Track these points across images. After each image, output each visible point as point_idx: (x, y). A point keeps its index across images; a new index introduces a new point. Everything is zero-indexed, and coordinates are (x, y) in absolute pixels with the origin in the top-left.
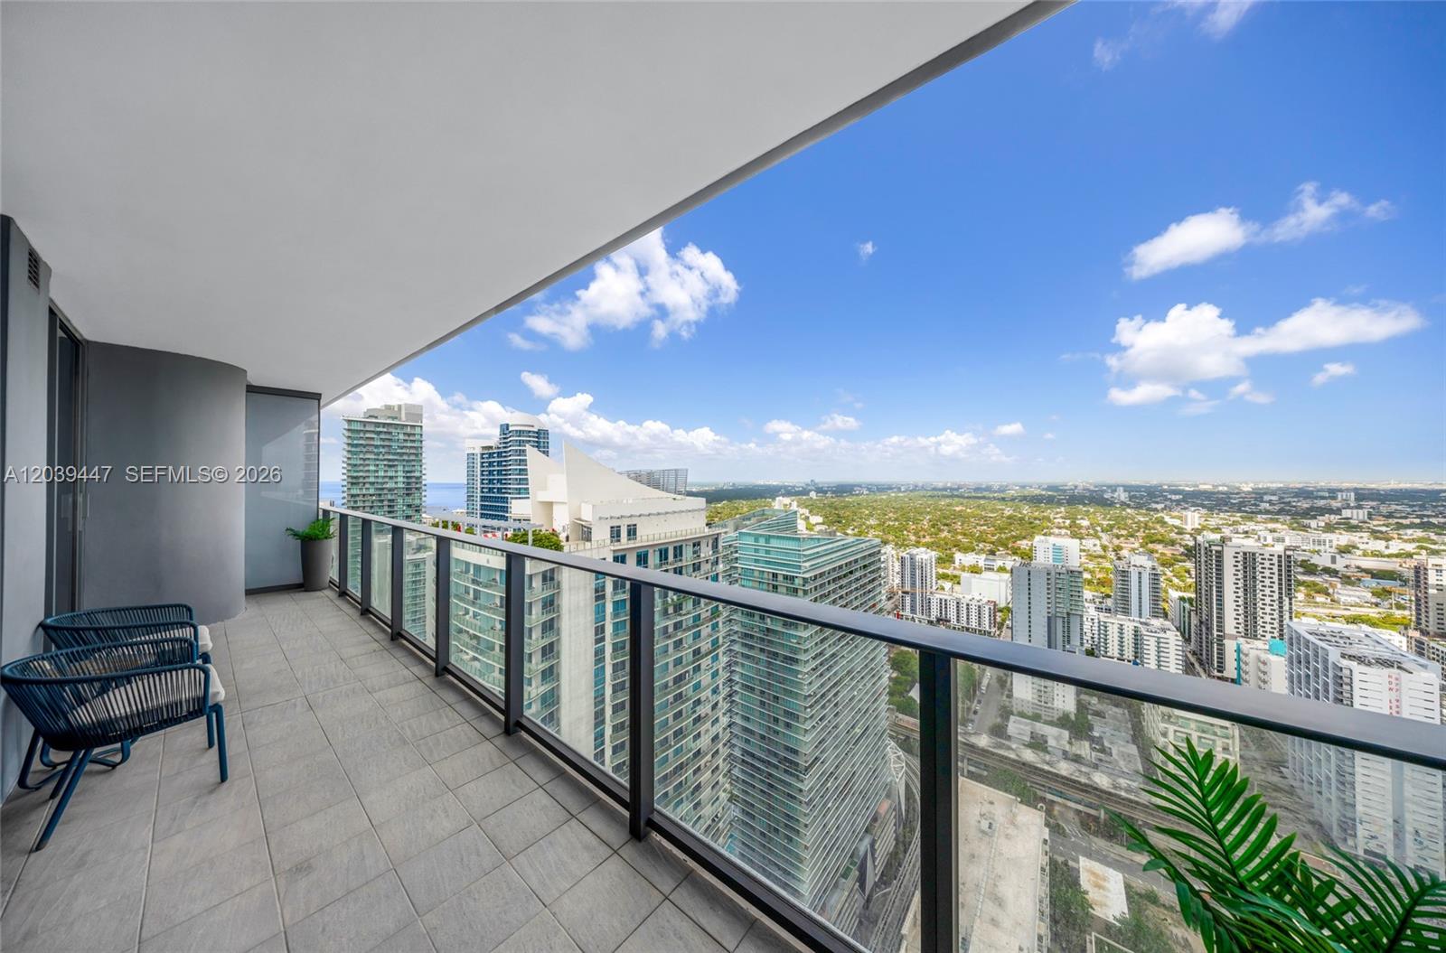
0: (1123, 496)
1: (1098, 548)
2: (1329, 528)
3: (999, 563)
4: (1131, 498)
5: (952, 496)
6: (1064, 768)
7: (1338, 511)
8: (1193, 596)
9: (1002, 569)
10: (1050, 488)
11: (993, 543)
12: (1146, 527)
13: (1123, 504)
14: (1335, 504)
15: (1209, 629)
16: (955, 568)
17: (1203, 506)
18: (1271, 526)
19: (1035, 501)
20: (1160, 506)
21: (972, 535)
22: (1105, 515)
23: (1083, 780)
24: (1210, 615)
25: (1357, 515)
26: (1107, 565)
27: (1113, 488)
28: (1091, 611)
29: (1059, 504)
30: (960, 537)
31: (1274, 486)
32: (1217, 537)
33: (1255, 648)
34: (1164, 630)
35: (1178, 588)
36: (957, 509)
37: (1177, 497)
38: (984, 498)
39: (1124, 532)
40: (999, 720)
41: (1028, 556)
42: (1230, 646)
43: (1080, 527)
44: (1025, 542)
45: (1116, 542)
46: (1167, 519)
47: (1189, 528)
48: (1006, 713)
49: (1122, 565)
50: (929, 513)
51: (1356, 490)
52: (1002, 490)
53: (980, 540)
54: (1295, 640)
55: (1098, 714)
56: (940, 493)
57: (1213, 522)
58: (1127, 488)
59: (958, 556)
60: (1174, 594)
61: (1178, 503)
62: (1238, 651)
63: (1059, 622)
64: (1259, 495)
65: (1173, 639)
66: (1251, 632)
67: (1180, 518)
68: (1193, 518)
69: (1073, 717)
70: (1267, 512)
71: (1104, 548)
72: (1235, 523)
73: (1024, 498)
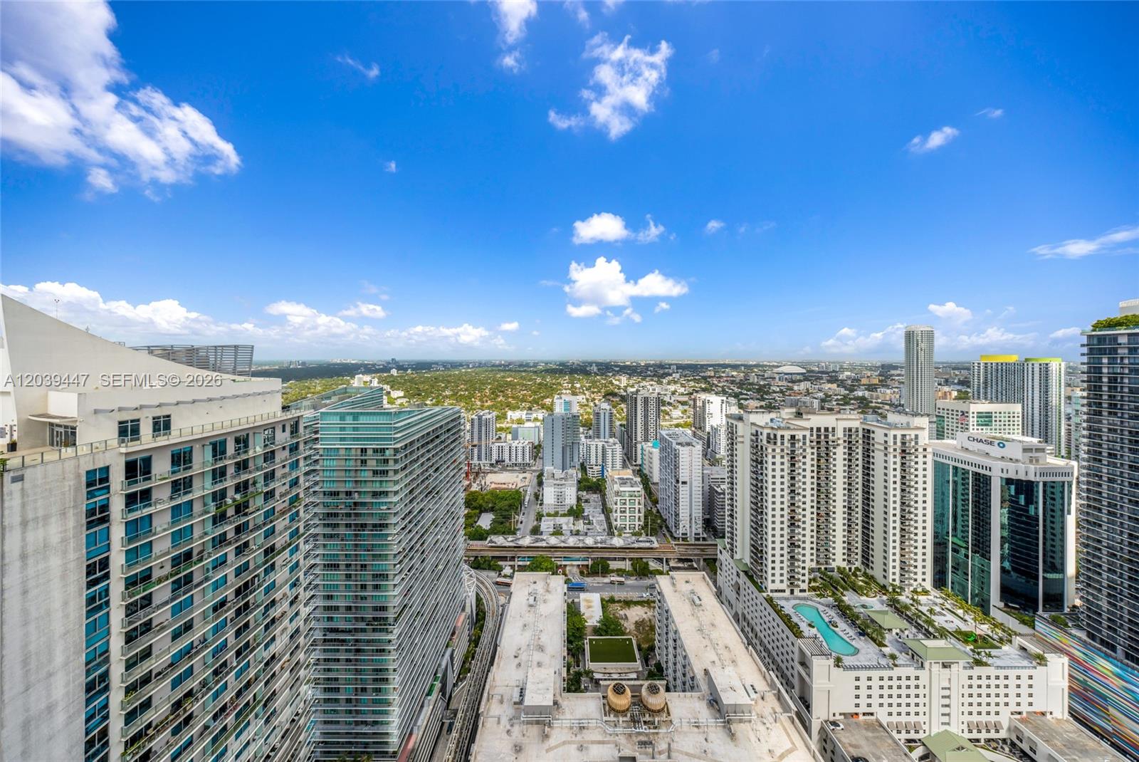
0: (595, 369)
1: (585, 400)
2: (669, 383)
3: (534, 415)
4: (599, 370)
5: (504, 371)
6: (572, 541)
7: (671, 375)
8: (625, 423)
9: (536, 419)
10: (560, 365)
11: (530, 402)
12: (606, 387)
13: (595, 373)
14: (671, 371)
15: (631, 440)
16: (508, 423)
17: (627, 373)
18: (651, 383)
19: (552, 372)
20: (611, 374)
21: (518, 397)
22: (588, 380)
23: (581, 545)
24: (632, 432)
25: (676, 376)
26: (589, 410)
27: (591, 364)
28: (583, 440)
29: (566, 374)
30: (510, 400)
31: (652, 362)
32: (633, 390)
33: (648, 446)
34: (615, 444)
35: (619, 420)
36: (509, 380)
37: (617, 369)
38: (525, 371)
39: (596, 390)
40: (535, 523)
41: (550, 409)
42: (639, 446)
43: (576, 388)
44: (548, 400)
45: (592, 396)
46: (614, 381)
47: (622, 385)
48: (539, 517)
49: (597, 409)
50: (490, 384)
51: (676, 364)
52: (535, 365)
53: (523, 400)
54: (663, 439)
55: (587, 501)
56: (497, 369)
57: (631, 382)
58: (598, 364)
59: (510, 413)
60: (618, 423)
61: (618, 372)
62: (642, 449)
63: (568, 448)
64: (647, 366)
65: (618, 447)
66: (646, 440)
67: (618, 380)
68: (623, 380)
69: (575, 508)
70: (650, 376)
71: (587, 400)
72: (639, 382)
73: (547, 371)
